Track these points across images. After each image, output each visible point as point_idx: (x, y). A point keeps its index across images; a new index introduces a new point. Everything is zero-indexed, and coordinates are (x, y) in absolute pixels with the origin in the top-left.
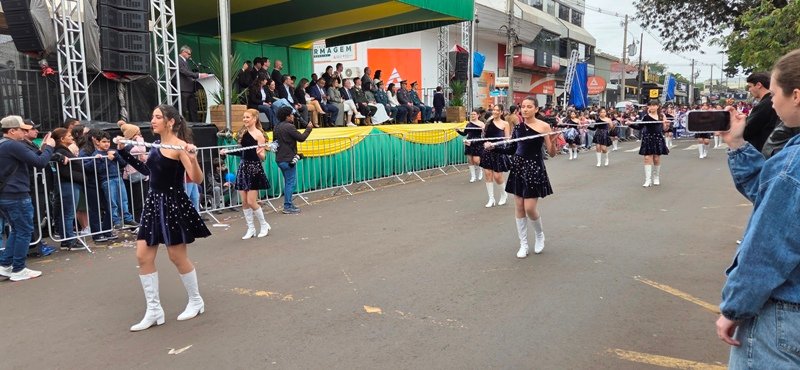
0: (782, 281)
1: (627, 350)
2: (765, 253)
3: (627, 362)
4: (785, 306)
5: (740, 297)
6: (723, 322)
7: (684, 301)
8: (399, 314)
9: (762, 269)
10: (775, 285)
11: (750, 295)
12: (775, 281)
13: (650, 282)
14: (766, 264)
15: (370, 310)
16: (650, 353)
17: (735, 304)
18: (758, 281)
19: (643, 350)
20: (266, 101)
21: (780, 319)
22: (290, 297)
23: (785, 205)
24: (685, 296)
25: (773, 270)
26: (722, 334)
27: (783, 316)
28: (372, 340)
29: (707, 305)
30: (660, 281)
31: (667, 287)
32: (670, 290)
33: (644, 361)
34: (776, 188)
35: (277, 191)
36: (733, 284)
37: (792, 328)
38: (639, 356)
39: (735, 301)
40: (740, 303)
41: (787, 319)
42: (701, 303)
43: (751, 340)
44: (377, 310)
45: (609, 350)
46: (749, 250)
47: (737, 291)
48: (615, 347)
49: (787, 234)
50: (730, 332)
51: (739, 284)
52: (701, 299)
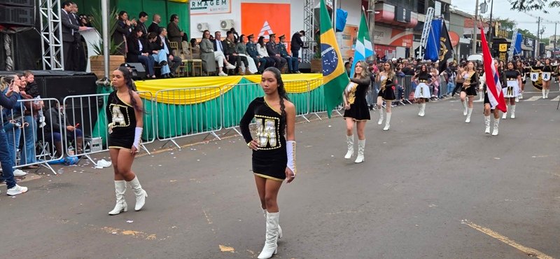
7: (500, 243)
13: (474, 226)
15: (223, 249)
20: (143, 51)
22: (153, 236)
24: (503, 239)
29: (520, 247)
31: (489, 230)
32: (490, 233)
35: (151, 137)
44: (230, 249)
52: (516, 241)
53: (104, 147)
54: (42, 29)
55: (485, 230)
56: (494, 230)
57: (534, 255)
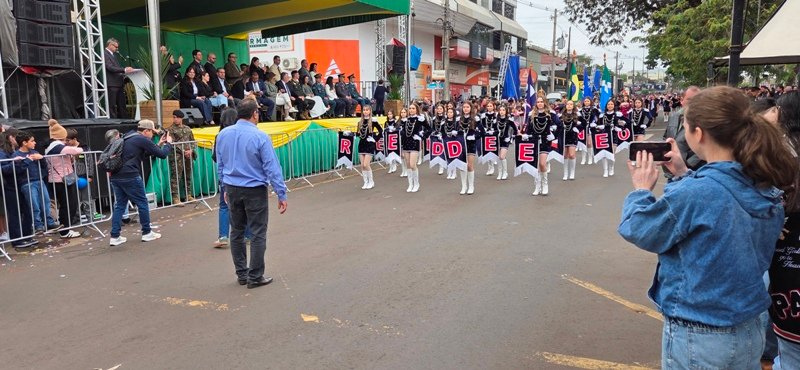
1: (554, 353)
3: (554, 366)
8: (338, 323)
13: (576, 281)
15: (307, 319)
16: (575, 355)
19: (568, 353)
20: (199, 95)
22: (224, 306)
24: (608, 295)
27: (693, 338)
28: (309, 351)
29: (627, 304)
30: (586, 279)
32: (594, 289)
33: (569, 364)
35: (212, 189)
37: (701, 350)
38: (565, 359)
42: (622, 301)
44: (314, 318)
45: (538, 353)
48: (542, 351)
52: (622, 297)
53: (160, 204)
54: (83, 71)
55: (588, 286)
56: (597, 285)
57: (643, 312)
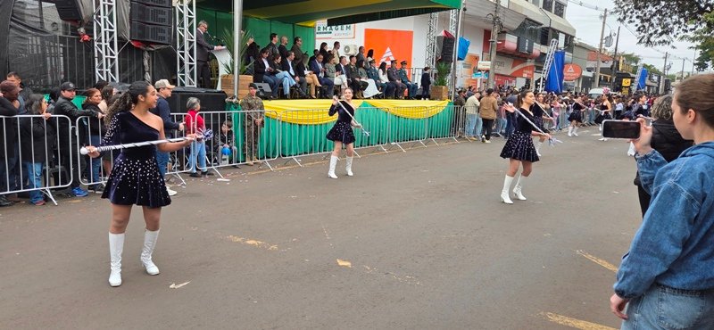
0: (665, 269)
1: (557, 314)
2: (651, 246)
3: (555, 324)
4: (667, 290)
5: (628, 280)
6: (615, 299)
9: (648, 259)
10: (658, 273)
11: (636, 279)
12: (658, 269)
13: (590, 257)
14: (652, 255)
15: (341, 263)
17: (624, 285)
18: (644, 268)
21: (662, 300)
22: (275, 247)
23: (671, 207)
25: (658, 260)
26: (613, 308)
27: (664, 298)
30: (599, 256)
32: (606, 265)
34: (664, 193)
35: (274, 154)
36: (624, 269)
37: (671, 309)
38: (567, 320)
39: (625, 282)
40: (629, 284)
41: (667, 301)
43: (637, 315)
44: (347, 264)
46: (639, 242)
47: (626, 275)
48: (548, 311)
49: (671, 232)
50: (620, 307)
51: (629, 270)
54: (178, 47)
55: (600, 262)
